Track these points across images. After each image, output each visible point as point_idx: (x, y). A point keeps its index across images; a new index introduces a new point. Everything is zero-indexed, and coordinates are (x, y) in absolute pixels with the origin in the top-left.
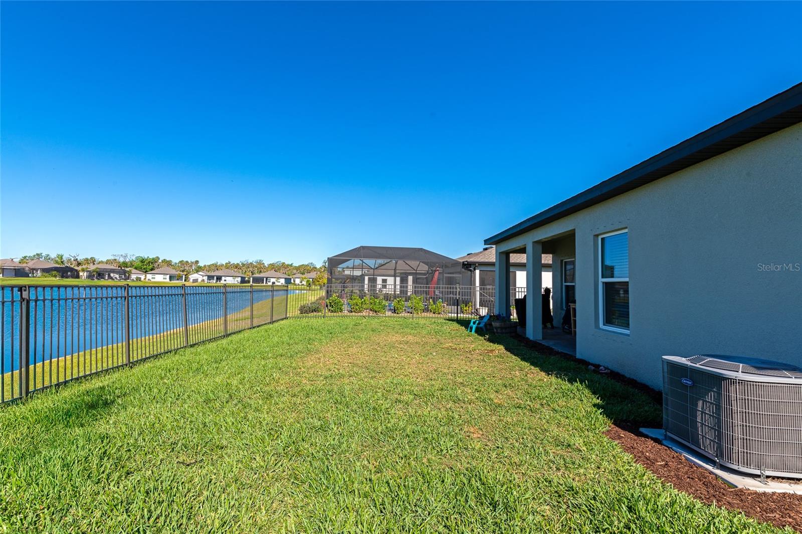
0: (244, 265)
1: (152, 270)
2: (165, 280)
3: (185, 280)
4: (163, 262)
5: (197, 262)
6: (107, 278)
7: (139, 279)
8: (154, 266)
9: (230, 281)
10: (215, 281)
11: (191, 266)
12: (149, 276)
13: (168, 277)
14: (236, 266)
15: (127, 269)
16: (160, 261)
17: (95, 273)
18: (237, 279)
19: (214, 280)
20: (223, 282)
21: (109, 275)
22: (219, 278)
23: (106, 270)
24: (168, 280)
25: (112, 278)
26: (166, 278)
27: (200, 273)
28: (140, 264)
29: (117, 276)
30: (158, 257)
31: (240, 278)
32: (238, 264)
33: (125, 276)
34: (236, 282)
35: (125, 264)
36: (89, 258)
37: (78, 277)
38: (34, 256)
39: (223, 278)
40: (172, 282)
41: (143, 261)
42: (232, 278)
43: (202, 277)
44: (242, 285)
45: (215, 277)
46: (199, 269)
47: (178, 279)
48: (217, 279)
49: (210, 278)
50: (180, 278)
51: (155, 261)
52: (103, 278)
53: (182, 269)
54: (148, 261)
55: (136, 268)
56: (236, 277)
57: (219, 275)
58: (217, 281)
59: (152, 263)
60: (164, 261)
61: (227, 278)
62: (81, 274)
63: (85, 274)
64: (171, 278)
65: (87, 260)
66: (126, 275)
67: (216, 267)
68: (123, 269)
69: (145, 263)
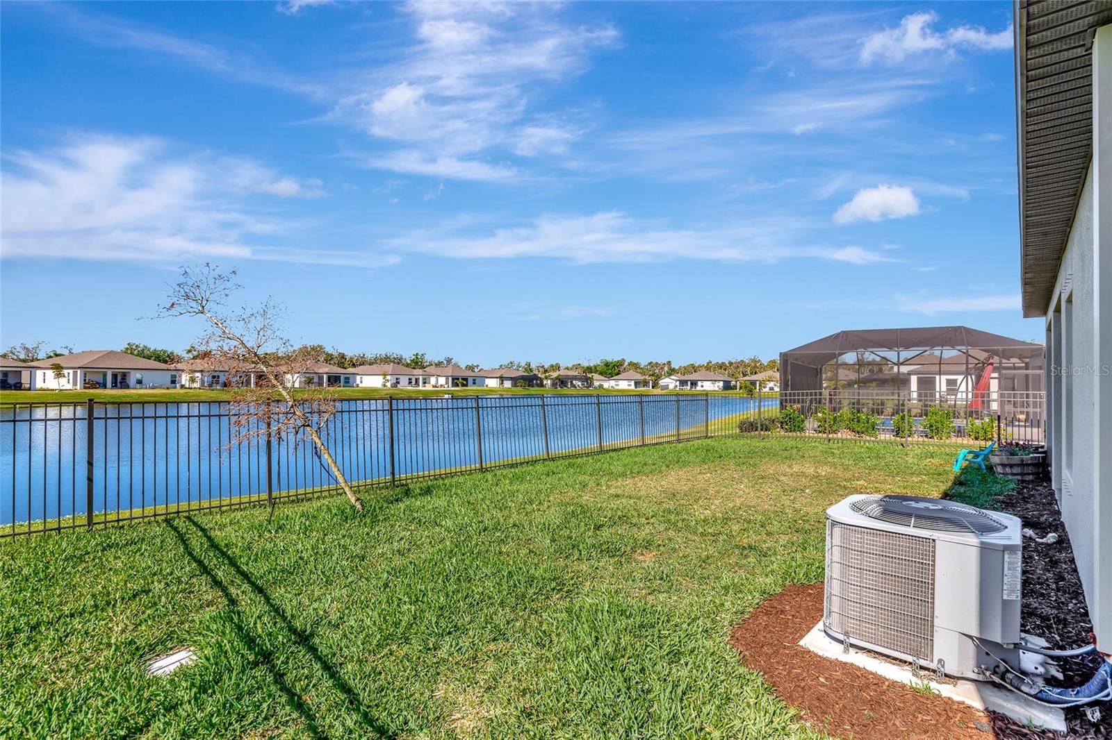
0: (731, 364)
1: (618, 374)
2: (629, 388)
3: (653, 387)
4: (629, 365)
5: (669, 363)
6: (569, 386)
7: (601, 386)
8: (619, 371)
9: (708, 386)
10: (689, 388)
11: (662, 368)
12: (612, 383)
13: (633, 383)
14: (721, 366)
15: (590, 375)
16: (626, 364)
17: (557, 381)
18: (717, 384)
19: (687, 386)
20: (699, 388)
21: (571, 382)
22: (694, 384)
23: (567, 377)
24: (633, 387)
25: (574, 386)
26: (630, 385)
27: (673, 377)
28: (605, 368)
29: (580, 384)
30: (623, 359)
31: (722, 383)
32: (723, 363)
33: (587, 383)
34: (717, 389)
35: (589, 369)
36: (554, 364)
37: (542, 385)
39: (700, 383)
40: (638, 389)
41: (607, 365)
42: (710, 382)
43: (674, 382)
44: (725, 392)
45: (689, 382)
46: (672, 372)
47: (644, 386)
48: (692, 384)
49: (683, 383)
50: (645, 383)
51: (620, 364)
52: (566, 386)
53: (651, 373)
54: (612, 365)
55: (601, 374)
56: (716, 381)
57: (694, 379)
58: (691, 388)
59: (617, 367)
60: (631, 364)
61: (705, 383)
62: (545, 382)
63: (549, 382)
64: (637, 384)
65: (552, 366)
66: (588, 381)
67: (694, 369)
68: (587, 374)
69: (610, 367)
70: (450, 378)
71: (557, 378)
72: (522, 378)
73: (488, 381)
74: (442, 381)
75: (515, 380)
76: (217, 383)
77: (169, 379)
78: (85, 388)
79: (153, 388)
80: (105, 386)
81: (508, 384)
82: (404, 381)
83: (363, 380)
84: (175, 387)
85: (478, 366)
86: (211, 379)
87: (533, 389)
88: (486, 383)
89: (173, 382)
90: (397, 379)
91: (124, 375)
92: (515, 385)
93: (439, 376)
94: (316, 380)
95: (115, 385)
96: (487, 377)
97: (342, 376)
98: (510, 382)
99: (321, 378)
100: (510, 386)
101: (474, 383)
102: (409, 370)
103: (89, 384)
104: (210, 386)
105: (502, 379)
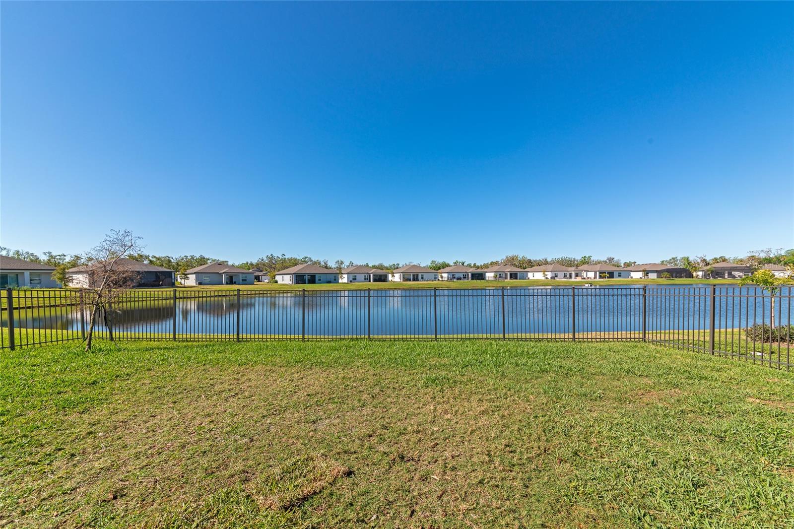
6: (726, 277)
17: (714, 272)
21: (731, 274)
23: (731, 269)
25: (734, 277)
29: (743, 274)
36: (719, 257)
37: (691, 276)
38: (670, 260)
52: (721, 277)
62: (697, 273)
70: (598, 273)
71: (708, 270)
72: (668, 270)
73: (632, 274)
74: (591, 275)
75: (659, 273)
76: (455, 278)
77: (434, 277)
78: (404, 281)
79: (427, 281)
80: (410, 280)
81: (653, 276)
82: (560, 275)
83: (534, 275)
84: (436, 280)
85: (635, 263)
86: (452, 277)
87: (681, 279)
88: (631, 276)
89: (435, 278)
90: (555, 274)
91: (417, 275)
92: (659, 277)
93: (588, 271)
94: (504, 276)
95: (414, 280)
96: (631, 271)
97: (518, 273)
98: (656, 274)
99: (506, 275)
100: (656, 278)
101: (619, 276)
102: (564, 268)
103: (406, 279)
104: (451, 279)
105: (646, 273)
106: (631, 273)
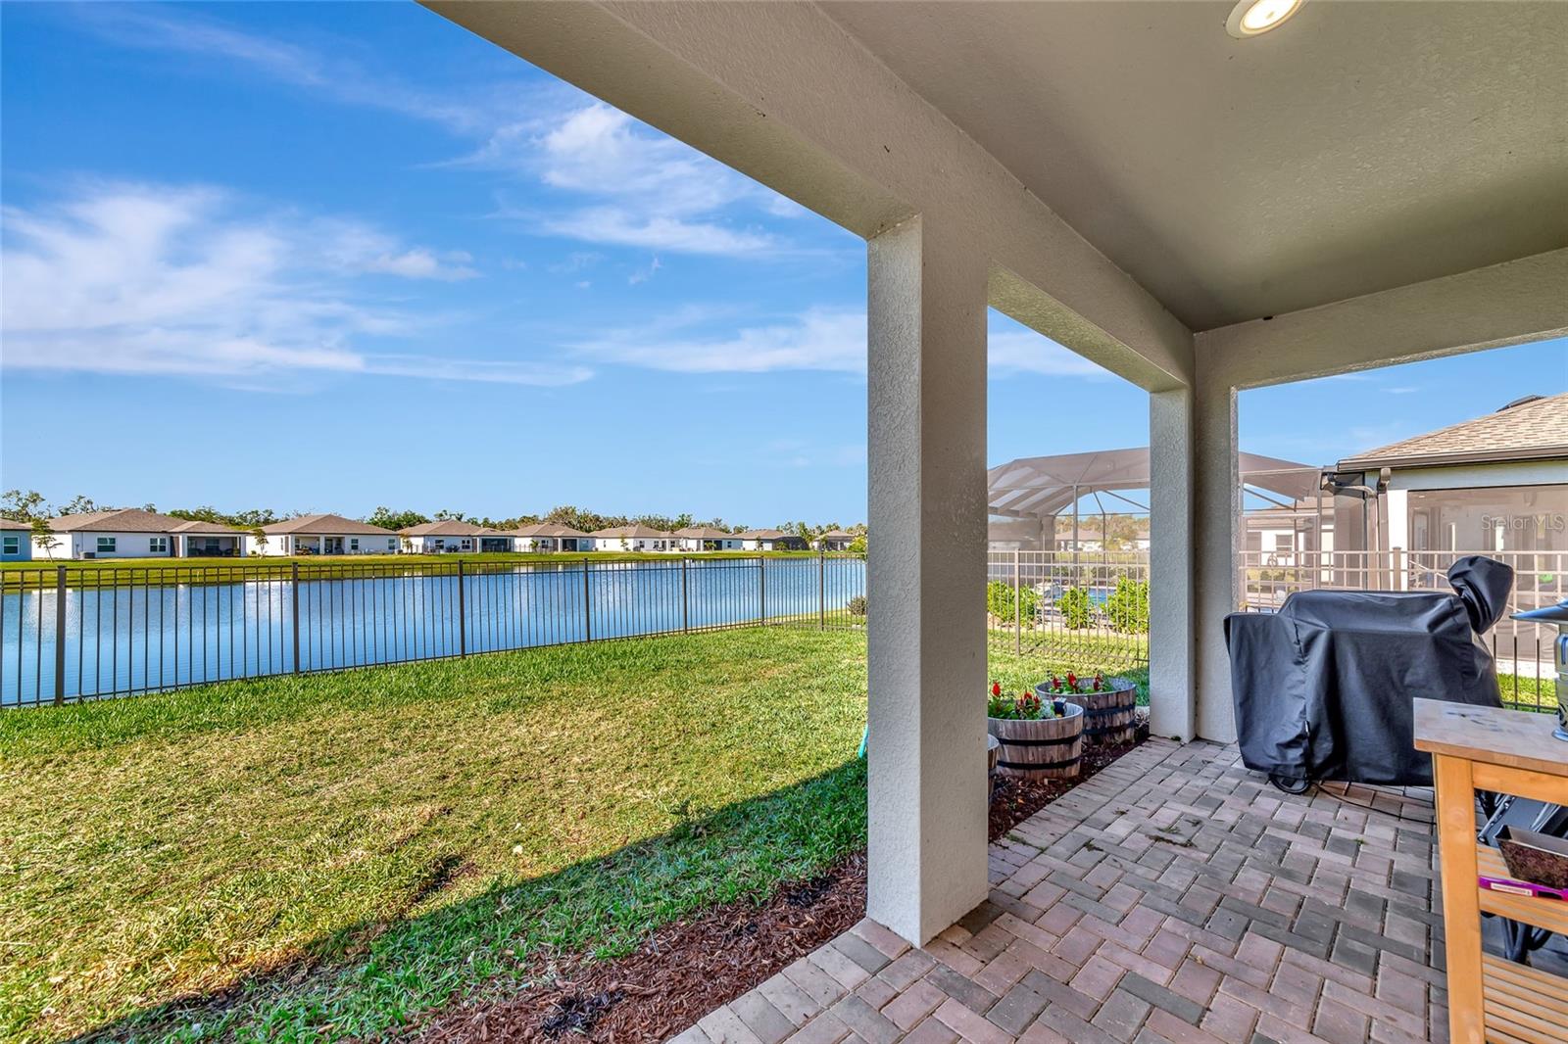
17: (825, 543)
23: (837, 538)
37: (807, 548)
52: (835, 548)
63: (815, 544)
65: (819, 527)
70: (701, 541)
71: (823, 540)
72: (784, 539)
73: (746, 544)
74: (692, 544)
75: (775, 543)
77: (387, 544)
78: (297, 554)
79: (369, 554)
80: (317, 552)
81: (768, 547)
82: (649, 544)
84: (393, 553)
85: (748, 527)
86: (434, 545)
87: (797, 552)
88: (743, 546)
89: (392, 548)
90: (640, 542)
91: (340, 541)
92: (775, 548)
93: (688, 538)
94: (550, 544)
95: (329, 551)
96: (743, 539)
97: (577, 539)
98: (771, 545)
99: (555, 542)
100: (771, 549)
101: (729, 546)
102: (653, 532)
104: (433, 551)
105: (761, 541)
106: (744, 542)
